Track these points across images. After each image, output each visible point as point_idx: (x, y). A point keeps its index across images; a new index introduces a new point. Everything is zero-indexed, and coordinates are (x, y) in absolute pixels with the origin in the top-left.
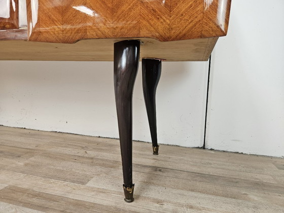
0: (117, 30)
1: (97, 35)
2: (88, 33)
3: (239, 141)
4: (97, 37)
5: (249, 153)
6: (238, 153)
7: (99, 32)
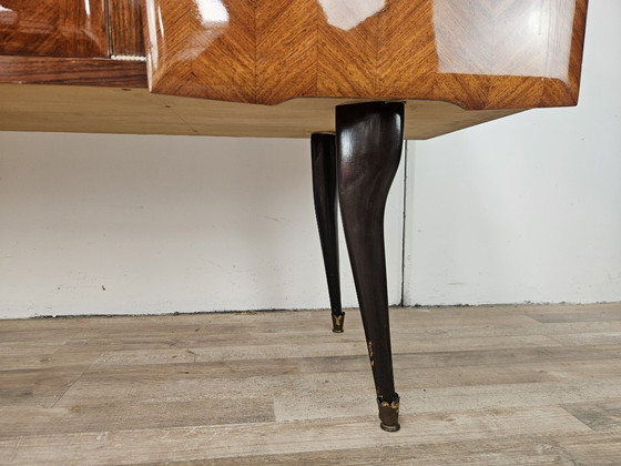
0: (387, 82)
1: (339, 91)
2: (319, 85)
3: (460, 284)
4: (339, 95)
5: (477, 304)
6: (459, 306)
7: (346, 84)
